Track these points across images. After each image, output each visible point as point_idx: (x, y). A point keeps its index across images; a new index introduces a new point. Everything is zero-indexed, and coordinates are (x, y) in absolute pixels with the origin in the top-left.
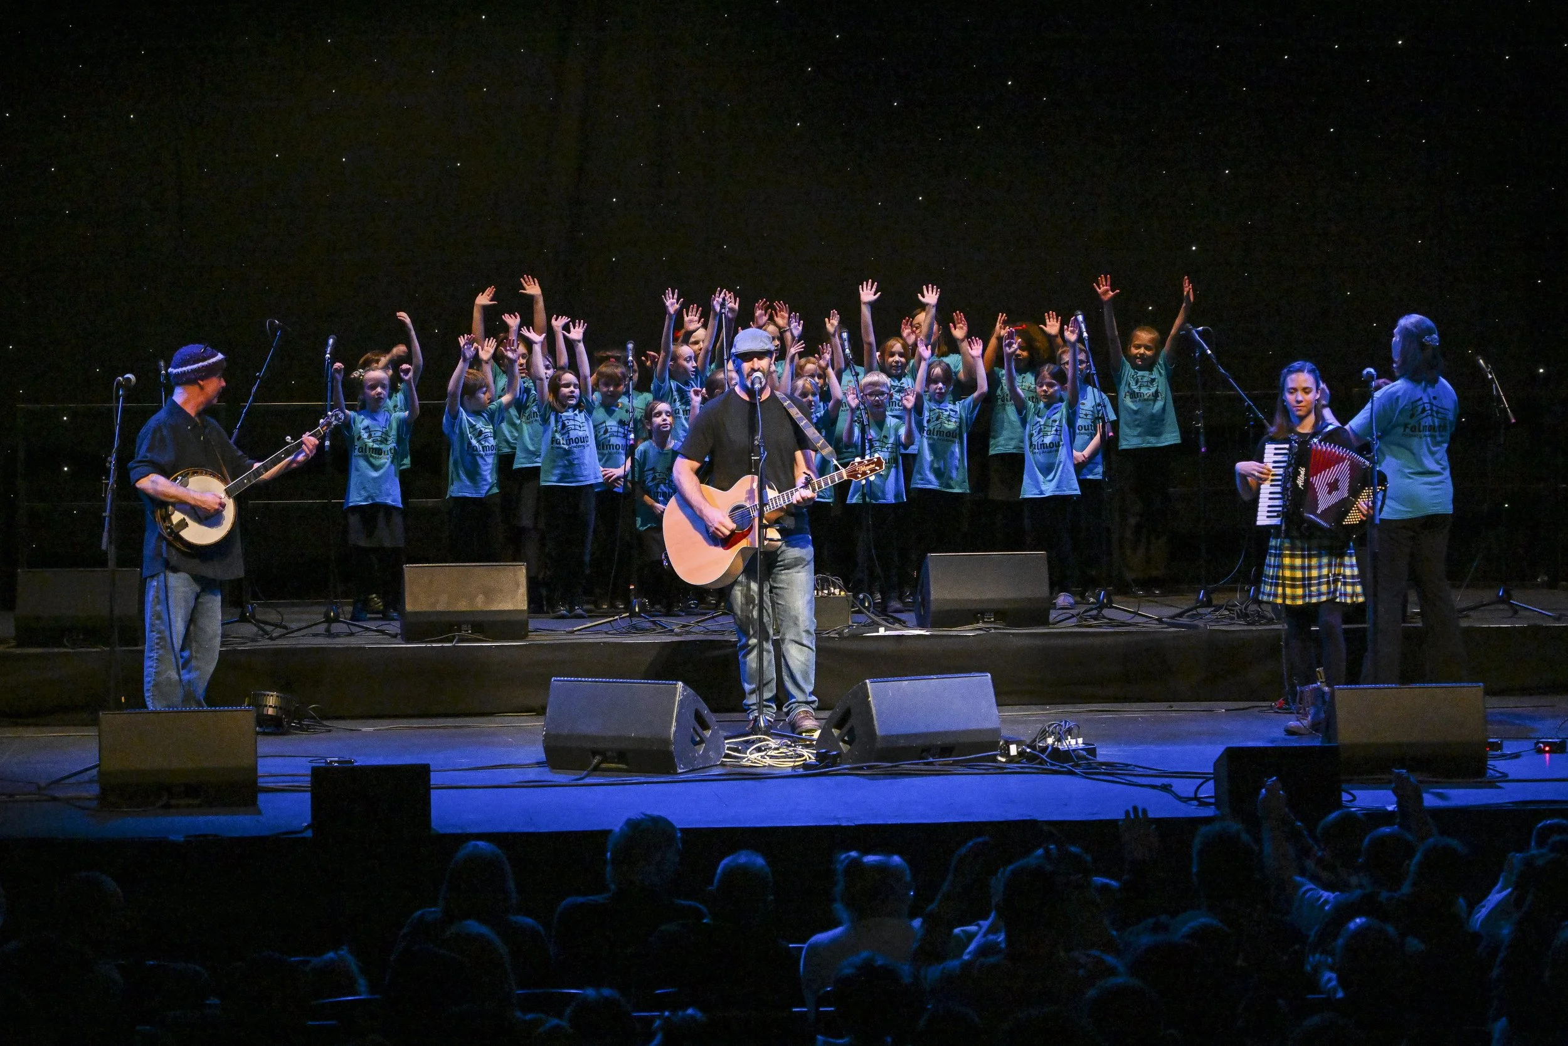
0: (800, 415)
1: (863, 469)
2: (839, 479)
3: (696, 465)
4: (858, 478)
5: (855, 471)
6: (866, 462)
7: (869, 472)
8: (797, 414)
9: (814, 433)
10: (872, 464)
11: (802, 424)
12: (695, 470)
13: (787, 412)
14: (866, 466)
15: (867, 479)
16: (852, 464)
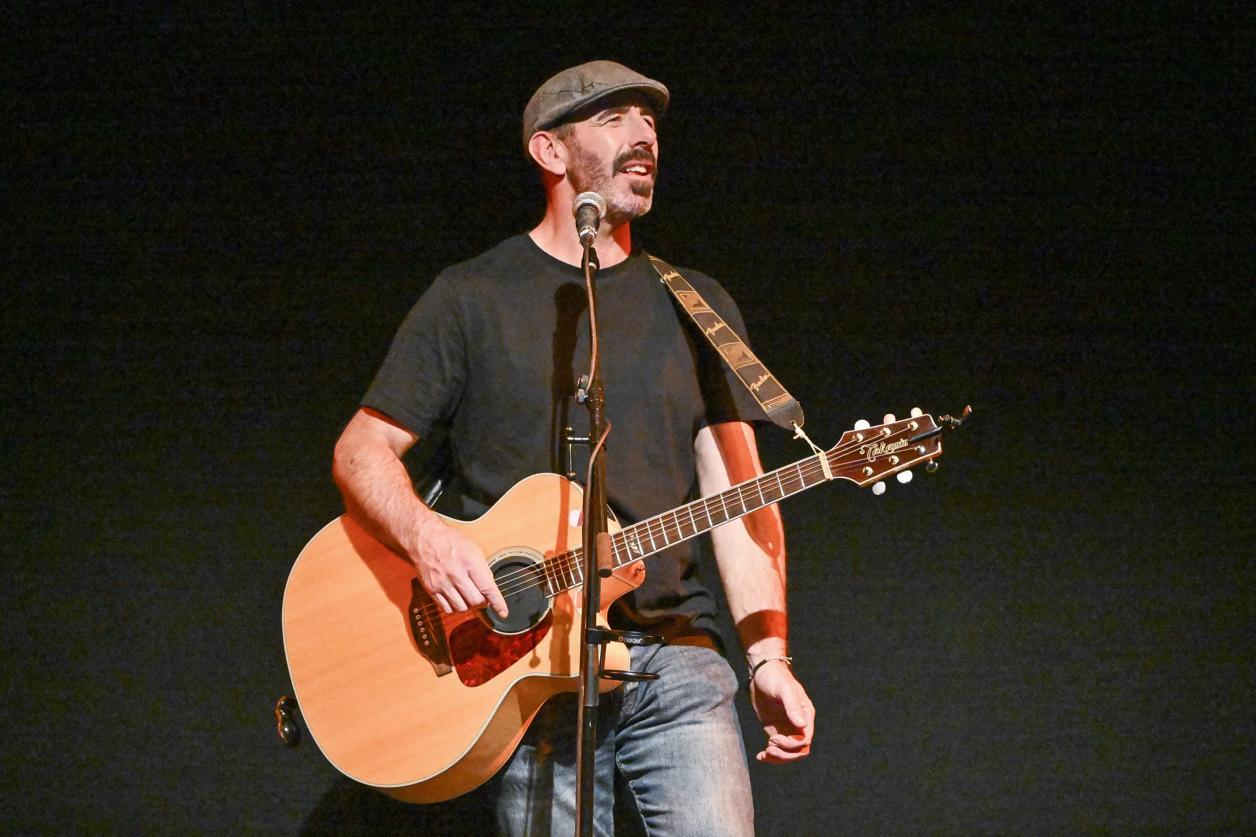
0: (707, 309)
1: (877, 451)
2: (808, 481)
3: (404, 438)
4: (865, 476)
5: (857, 455)
6: (888, 432)
7: (896, 459)
8: (699, 304)
9: (745, 356)
10: (905, 435)
11: (709, 332)
12: (400, 451)
13: (674, 300)
14: (888, 441)
15: (891, 481)
16: (848, 438)
